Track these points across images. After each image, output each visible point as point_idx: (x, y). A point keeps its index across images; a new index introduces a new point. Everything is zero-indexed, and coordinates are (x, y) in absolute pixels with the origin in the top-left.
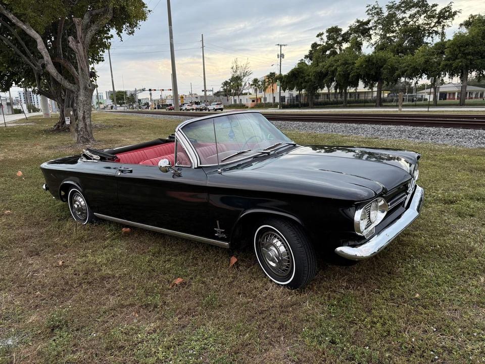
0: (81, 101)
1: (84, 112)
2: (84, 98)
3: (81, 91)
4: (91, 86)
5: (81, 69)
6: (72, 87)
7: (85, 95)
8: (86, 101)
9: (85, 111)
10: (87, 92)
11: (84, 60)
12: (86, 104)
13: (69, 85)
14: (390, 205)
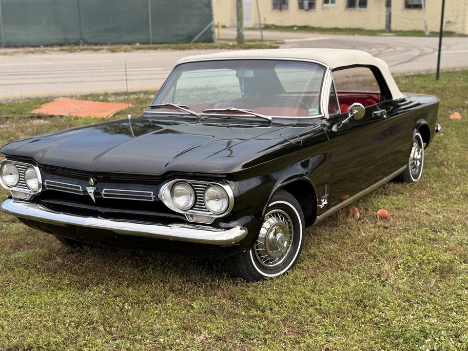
14: (47, 182)
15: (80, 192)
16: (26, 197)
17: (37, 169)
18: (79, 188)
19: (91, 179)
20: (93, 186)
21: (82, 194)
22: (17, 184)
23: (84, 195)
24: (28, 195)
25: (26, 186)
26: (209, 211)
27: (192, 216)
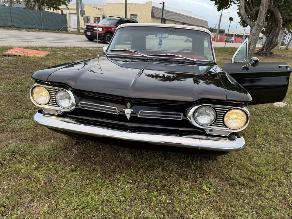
0: (252, 33)
1: (251, 40)
2: (255, 32)
3: (255, 26)
4: (262, 24)
5: (261, 11)
6: (251, 23)
7: (256, 29)
10: (258, 27)
11: (264, 5)
12: (255, 36)
13: (249, 22)
14: (81, 104)
15: (116, 112)
16: (57, 113)
17: (70, 93)
18: (115, 109)
19: (129, 103)
20: (130, 108)
21: (118, 114)
22: (48, 103)
23: (119, 114)
24: (59, 112)
25: (57, 105)
26: (226, 127)
27: (211, 131)
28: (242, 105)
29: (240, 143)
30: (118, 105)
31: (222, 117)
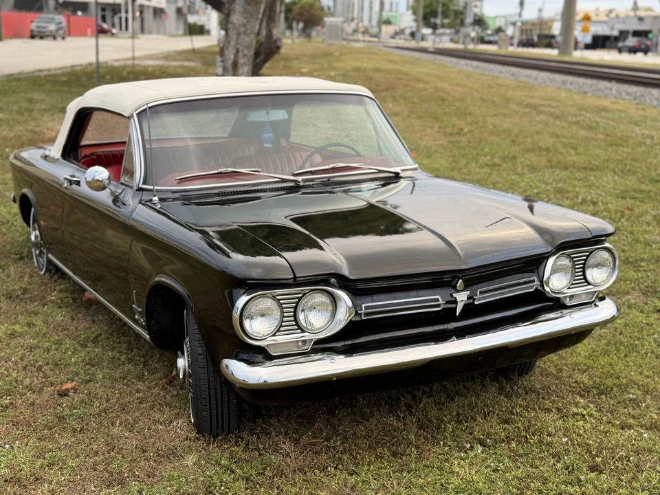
0: (234, 24)
1: (238, 51)
7: (245, 12)
8: (245, 26)
9: (240, 48)
14: (366, 308)
15: (439, 306)
18: (437, 300)
19: (461, 280)
20: (464, 290)
21: (441, 308)
22: (278, 331)
23: (444, 308)
24: (306, 343)
25: (299, 328)
26: (589, 284)
27: (572, 297)
28: (602, 242)
29: (607, 310)
30: (437, 291)
31: (581, 270)
